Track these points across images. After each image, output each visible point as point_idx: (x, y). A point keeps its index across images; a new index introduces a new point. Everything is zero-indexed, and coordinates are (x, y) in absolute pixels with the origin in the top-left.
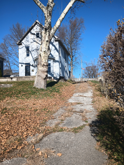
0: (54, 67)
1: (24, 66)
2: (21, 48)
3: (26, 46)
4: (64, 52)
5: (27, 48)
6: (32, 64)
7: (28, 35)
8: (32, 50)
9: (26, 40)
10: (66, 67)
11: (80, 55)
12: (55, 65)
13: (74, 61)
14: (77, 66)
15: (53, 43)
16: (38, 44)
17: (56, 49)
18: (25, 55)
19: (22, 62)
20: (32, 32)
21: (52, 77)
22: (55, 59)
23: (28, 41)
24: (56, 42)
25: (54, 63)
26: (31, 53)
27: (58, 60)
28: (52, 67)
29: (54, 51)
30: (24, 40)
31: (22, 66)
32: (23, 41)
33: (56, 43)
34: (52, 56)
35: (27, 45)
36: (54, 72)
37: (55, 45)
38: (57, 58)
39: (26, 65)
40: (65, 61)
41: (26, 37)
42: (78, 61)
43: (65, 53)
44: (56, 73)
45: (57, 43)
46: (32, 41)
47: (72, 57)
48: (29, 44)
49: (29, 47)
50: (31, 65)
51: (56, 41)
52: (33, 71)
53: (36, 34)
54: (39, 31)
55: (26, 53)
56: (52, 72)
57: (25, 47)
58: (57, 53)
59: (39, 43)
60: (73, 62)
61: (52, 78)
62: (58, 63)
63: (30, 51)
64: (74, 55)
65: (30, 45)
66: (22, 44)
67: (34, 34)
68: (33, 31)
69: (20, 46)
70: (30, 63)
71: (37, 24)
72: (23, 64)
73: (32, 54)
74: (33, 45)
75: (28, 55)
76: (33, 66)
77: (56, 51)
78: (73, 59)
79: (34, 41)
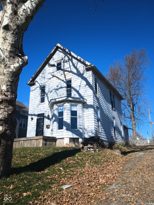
0: (85, 118)
1: (35, 118)
2: (33, 90)
3: (40, 86)
4: (110, 92)
5: (43, 89)
6: (47, 115)
7: (45, 68)
8: (49, 92)
9: (42, 77)
10: (114, 118)
11: (146, 103)
12: (87, 113)
13: (136, 111)
14: (142, 119)
15: (83, 74)
16: (59, 80)
17: (88, 83)
18: (38, 101)
19: (33, 113)
20: (51, 64)
21: (78, 139)
22: (86, 103)
23: (44, 78)
24: (88, 72)
25: (84, 109)
26: (47, 96)
27: (92, 103)
28: (80, 117)
29: (84, 87)
30: (38, 77)
31: (32, 119)
32: (37, 79)
33: (88, 74)
34: (82, 97)
35: (43, 84)
36: (86, 127)
37: (86, 77)
38: (90, 101)
39: (38, 118)
40: (113, 108)
41: (42, 72)
42: (143, 111)
43: (111, 94)
44: (88, 129)
45: (90, 73)
46: (50, 77)
47: (132, 106)
48: (45, 82)
49: (44, 87)
50: (46, 117)
51: (88, 70)
52: (48, 127)
53: (56, 65)
54: (61, 60)
55: (39, 98)
56: (81, 128)
57: (40, 88)
58: (91, 90)
59: (60, 78)
60: (134, 113)
61: (80, 140)
62: (93, 110)
63: (46, 93)
64: (135, 103)
65: (47, 83)
66: (36, 83)
67: (53, 66)
68: (53, 61)
69: (32, 88)
70: (45, 113)
71: (59, 49)
72: (33, 117)
73: (50, 97)
74: (51, 82)
75: (43, 100)
76: (48, 118)
77: (89, 88)
78: (134, 110)
79: (53, 76)
